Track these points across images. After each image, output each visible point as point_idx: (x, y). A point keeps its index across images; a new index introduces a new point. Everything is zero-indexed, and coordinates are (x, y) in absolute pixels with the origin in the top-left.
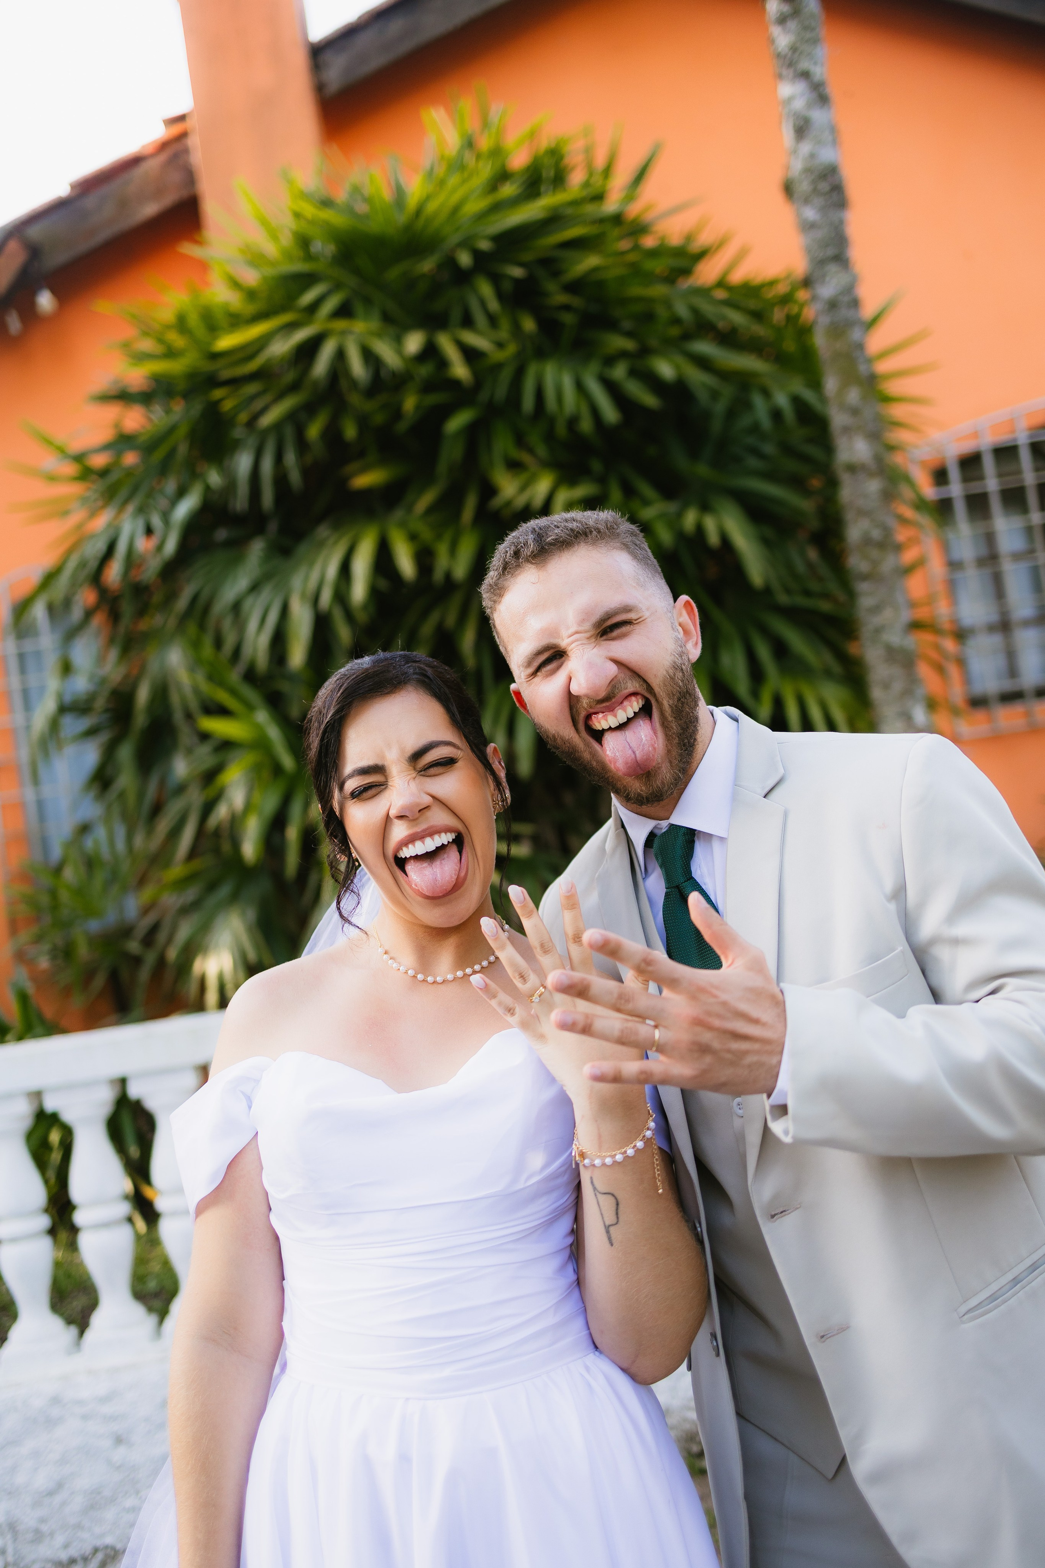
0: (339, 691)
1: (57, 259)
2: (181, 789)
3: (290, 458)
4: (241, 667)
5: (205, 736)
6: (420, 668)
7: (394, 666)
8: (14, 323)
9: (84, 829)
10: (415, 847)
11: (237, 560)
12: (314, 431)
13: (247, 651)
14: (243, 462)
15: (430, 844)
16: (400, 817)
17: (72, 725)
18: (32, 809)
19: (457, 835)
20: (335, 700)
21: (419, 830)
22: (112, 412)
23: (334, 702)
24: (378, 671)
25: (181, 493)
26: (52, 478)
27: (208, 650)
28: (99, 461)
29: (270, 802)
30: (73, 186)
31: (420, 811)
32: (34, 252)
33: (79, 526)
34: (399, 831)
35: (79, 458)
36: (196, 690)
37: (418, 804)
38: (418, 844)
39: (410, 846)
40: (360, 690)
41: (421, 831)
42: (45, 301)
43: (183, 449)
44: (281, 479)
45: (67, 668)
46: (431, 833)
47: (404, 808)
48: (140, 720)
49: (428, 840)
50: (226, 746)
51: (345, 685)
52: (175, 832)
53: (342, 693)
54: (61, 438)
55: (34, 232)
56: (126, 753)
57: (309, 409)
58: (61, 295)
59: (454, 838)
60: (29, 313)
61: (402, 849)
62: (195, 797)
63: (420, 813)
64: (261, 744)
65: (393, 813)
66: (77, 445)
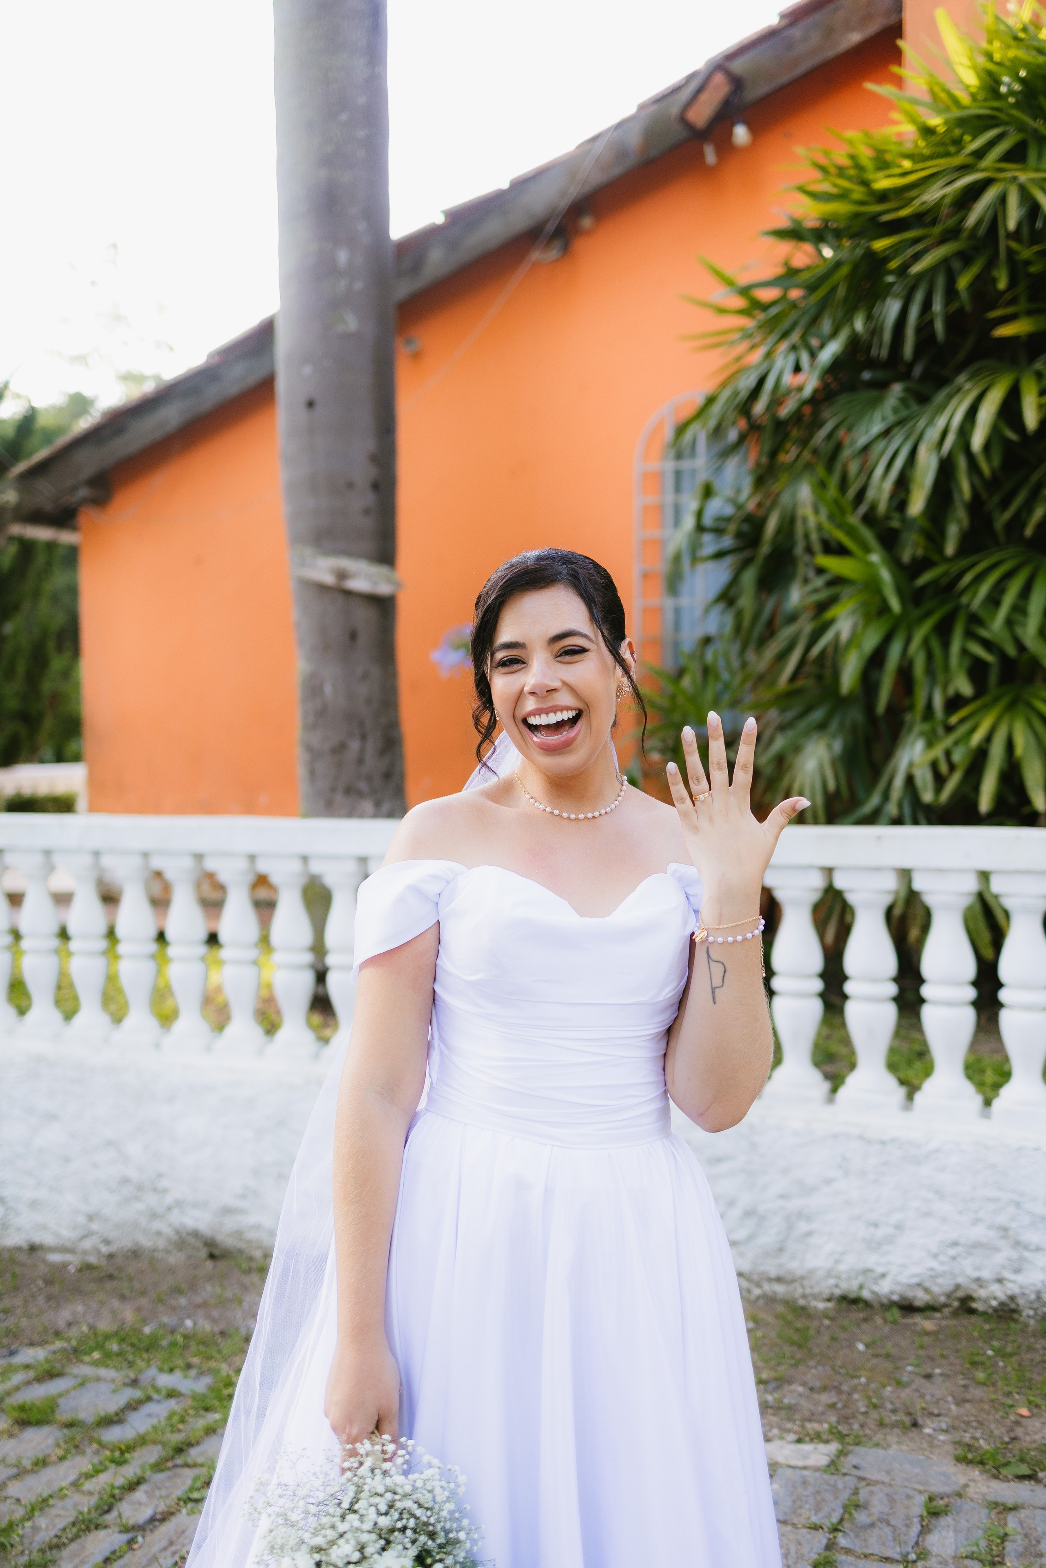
0: (503, 580)
1: (756, 91)
2: (793, 618)
3: (937, 306)
4: (863, 509)
5: (820, 571)
6: (574, 570)
7: (551, 566)
8: (710, 155)
9: (707, 641)
10: (540, 718)
11: (876, 403)
12: (963, 282)
13: (871, 494)
14: (892, 308)
15: (553, 719)
16: (532, 693)
17: (709, 545)
18: (670, 616)
19: (577, 713)
20: (499, 586)
21: (545, 707)
22: (784, 248)
23: (497, 589)
24: (537, 568)
25: (834, 334)
26: (722, 311)
27: (832, 491)
28: (767, 295)
29: (871, 641)
30: (783, 16)
31: (547, 691)
32: (737, 83)
33: (739, 359)
34: (530, 704)
35: (745, 291)
36: (820, 528)
37: (546, 686)
38: (544, 716)
39: (537, 717)
40: (519, 582)
41: (546, 708)
42: (741, 133)
43: (841, 292)
44: (925, 327)
45: (708, 492)
46: (555, 709)
47: (535, 686)
48: (765, 549)
49: (552, 715)
50: (837, 581)
51: (509, 576)
52: (783, 656)
53: (504, 583)
54: (730, 272)
55: (738, 66)
56: (749, 577)
57: (965, 258)
58: (755, 130)
59: (574, 715)
60: (725, 146)
61: (530, 717)
62: (806, 626)
63: (548, 693)
64: (872, 586)
65: (527, 689)
66: (744, 280)
